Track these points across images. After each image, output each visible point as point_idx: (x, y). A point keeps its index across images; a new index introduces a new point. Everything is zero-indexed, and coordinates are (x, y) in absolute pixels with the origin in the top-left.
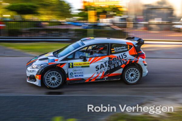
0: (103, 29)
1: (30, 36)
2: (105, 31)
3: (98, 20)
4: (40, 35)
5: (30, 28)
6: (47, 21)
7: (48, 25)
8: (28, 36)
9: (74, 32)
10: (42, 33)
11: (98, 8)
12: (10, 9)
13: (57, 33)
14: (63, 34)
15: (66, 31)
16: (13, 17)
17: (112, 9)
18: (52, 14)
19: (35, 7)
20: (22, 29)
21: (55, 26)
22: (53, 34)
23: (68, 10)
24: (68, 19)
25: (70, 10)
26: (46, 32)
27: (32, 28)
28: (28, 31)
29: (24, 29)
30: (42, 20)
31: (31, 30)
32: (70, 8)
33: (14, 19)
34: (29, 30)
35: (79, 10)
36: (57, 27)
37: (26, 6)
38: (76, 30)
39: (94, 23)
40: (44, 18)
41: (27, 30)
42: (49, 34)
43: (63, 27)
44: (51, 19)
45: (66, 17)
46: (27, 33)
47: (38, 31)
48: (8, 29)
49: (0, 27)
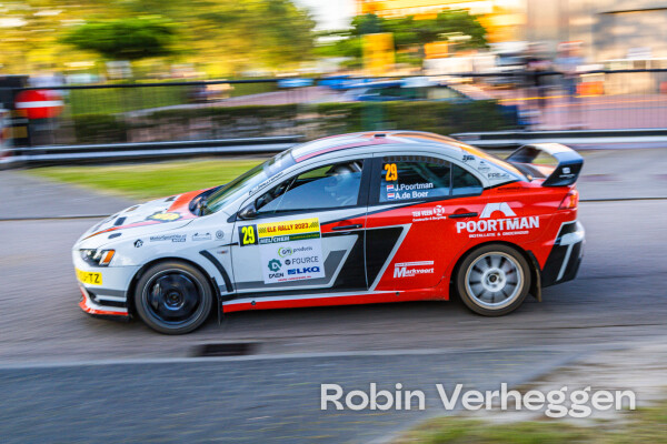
0: (425, 97)
1: (153, 138)
2: (432, 106)
4: (192, 134)
5: (153, 110)
8: (149, 138)
9: (315, 116)
10: (198, 126)
13: (255, 124)
14: (278, 125)
15: (289, 112)
19: (166, 31)
20: (125, 114)
22: (240, 128)
26: (213, 120)
27: (160, 109)
28: (148, 122)
31: (157, 116)
34: (149, 117)
36: (253, 100)
37: (133, 29)
38: (324, 109)
41: (141, 118)
42: (225, 128)
46: (144, 126)
47: (184, 118)
48: (71, 115)
49: (45, 109)
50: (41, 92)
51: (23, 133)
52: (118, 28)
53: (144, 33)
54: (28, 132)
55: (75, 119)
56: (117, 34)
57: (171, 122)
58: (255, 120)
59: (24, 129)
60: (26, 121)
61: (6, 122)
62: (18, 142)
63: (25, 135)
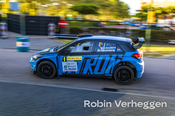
3: (156, 21)
5: (89, 27)
6: (105, 20)
7: (106, 25)
9: (131, 32)
11: (158, 9)
12: (74, 9)
13: (114, 33)
14: (121, 34)
16: (76, 16)
17: (172, 10)
18: (110, 15)
19: (95, 8)
20: (83, 28)
21: (112, 26)
23: (127, 10)
24: (125, 19)
25: (128, 11)
26: (104, 31)
27: (91, 27)
29: (85, 28)
30: (101, 20)
31: (90, 29)
32: (129, 8)
33: (76, 19)
34: (88, 29)
35: (137, 11)
36: (115, 27)
37: (87, 7)
38: (133, 30)
39: (152, 24)
40: (103, 18)
41: (86, 29)
42: (107, 33)
43: (120, 27)
44: (108, 19)
45: (124, 18)
46: (86, 31)
48: (69, 27)
49: (64, 25)
50: (64, 21)
51: (58, 30)
52: (84, 6)
53: (90, 8)
54: (59, 30)
55: (70, 28)
56: (83, 8)
57: (93, 31)
58: (115, 32)
59: (58, 29)
60: (59, 28)
61: (55, 27)
62: (57, 33)
63: (58, 31)
